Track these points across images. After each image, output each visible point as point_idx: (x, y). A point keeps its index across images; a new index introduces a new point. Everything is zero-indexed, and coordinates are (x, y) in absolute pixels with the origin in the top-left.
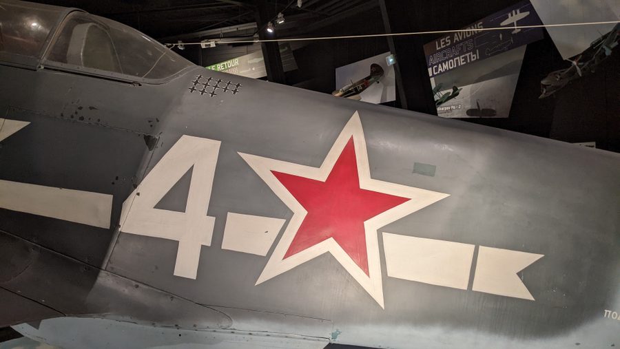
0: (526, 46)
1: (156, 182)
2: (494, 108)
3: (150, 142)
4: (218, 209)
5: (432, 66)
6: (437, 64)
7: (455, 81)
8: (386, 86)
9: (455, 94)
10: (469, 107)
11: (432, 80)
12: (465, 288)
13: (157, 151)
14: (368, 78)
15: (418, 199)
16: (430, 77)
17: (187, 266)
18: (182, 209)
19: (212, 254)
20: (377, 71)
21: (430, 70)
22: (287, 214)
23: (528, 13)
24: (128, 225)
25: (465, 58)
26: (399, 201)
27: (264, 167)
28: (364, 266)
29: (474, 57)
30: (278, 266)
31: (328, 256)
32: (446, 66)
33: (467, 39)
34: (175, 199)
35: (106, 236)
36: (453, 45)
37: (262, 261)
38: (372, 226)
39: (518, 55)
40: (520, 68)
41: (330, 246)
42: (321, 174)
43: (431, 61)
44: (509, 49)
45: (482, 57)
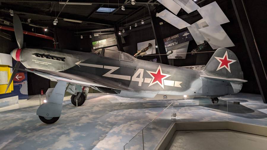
0: (189, 41)
1: (136, 74)
2: (182, 56)
3: (135, 70)
4: (144, 77)
5: (166, 45)
6: (167, 44)
7: (172, 48)
8: (153, 49)
9: (172, 53)
10: (176, 56)
11: (166, 49)
12: (173, 86)
13: (136, 70)
14: (148, 47)
15: (168, 76)
16: (165, 48)
17: (140, 85)
18: (139, 78)
19: (143, 83)
20: (150, 45)
21: (165, 46)
22: (152, 78)
23: (189, 33)
24: (132, 80)
25: (174, 43)
26: (165, 76)
27: (149, 72)
28: (161, 84)
29: (177, 43)
30: (151, 84)
31: (157, 83)
32: (169, 45)
33: (175, 38)
34: (138, 76)
35: (130, 81)
36: (171, 40)
37: (149, 84)
38: (162, 79)
39: (187, 43)
40: (188, 47)
41: (157, 82)
42: (156, 73)
43: (165, 43)
44: (185, 42)
45: (179, 43)
